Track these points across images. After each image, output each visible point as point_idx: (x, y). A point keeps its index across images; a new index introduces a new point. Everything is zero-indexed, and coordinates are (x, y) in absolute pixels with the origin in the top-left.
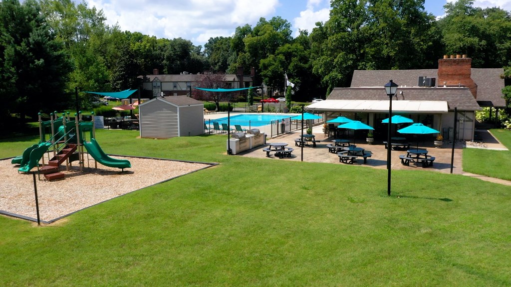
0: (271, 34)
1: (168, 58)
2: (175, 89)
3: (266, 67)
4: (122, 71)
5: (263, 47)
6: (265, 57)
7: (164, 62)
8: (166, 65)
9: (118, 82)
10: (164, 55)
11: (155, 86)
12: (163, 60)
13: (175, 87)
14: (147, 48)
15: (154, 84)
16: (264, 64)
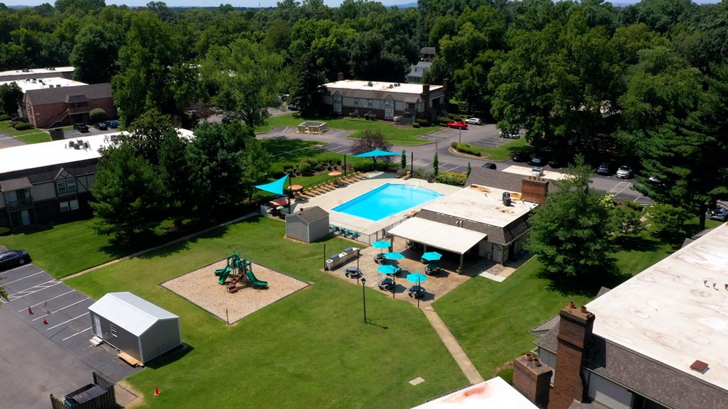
0: (471, 37)
1: (355, 58)
2: (356, 106)
3: (460, 80)
4: (302, 86)
5: (462, 50)
6: (461, 66)
7: (350, 62)
8: (352, 65)
9: (298, 98)
10: (350, 53)
11: (335, 101)
12: (349, 60)
13: (356, 103)
14: (333, 45)
15: (335, 98)
16: (458, 76)
